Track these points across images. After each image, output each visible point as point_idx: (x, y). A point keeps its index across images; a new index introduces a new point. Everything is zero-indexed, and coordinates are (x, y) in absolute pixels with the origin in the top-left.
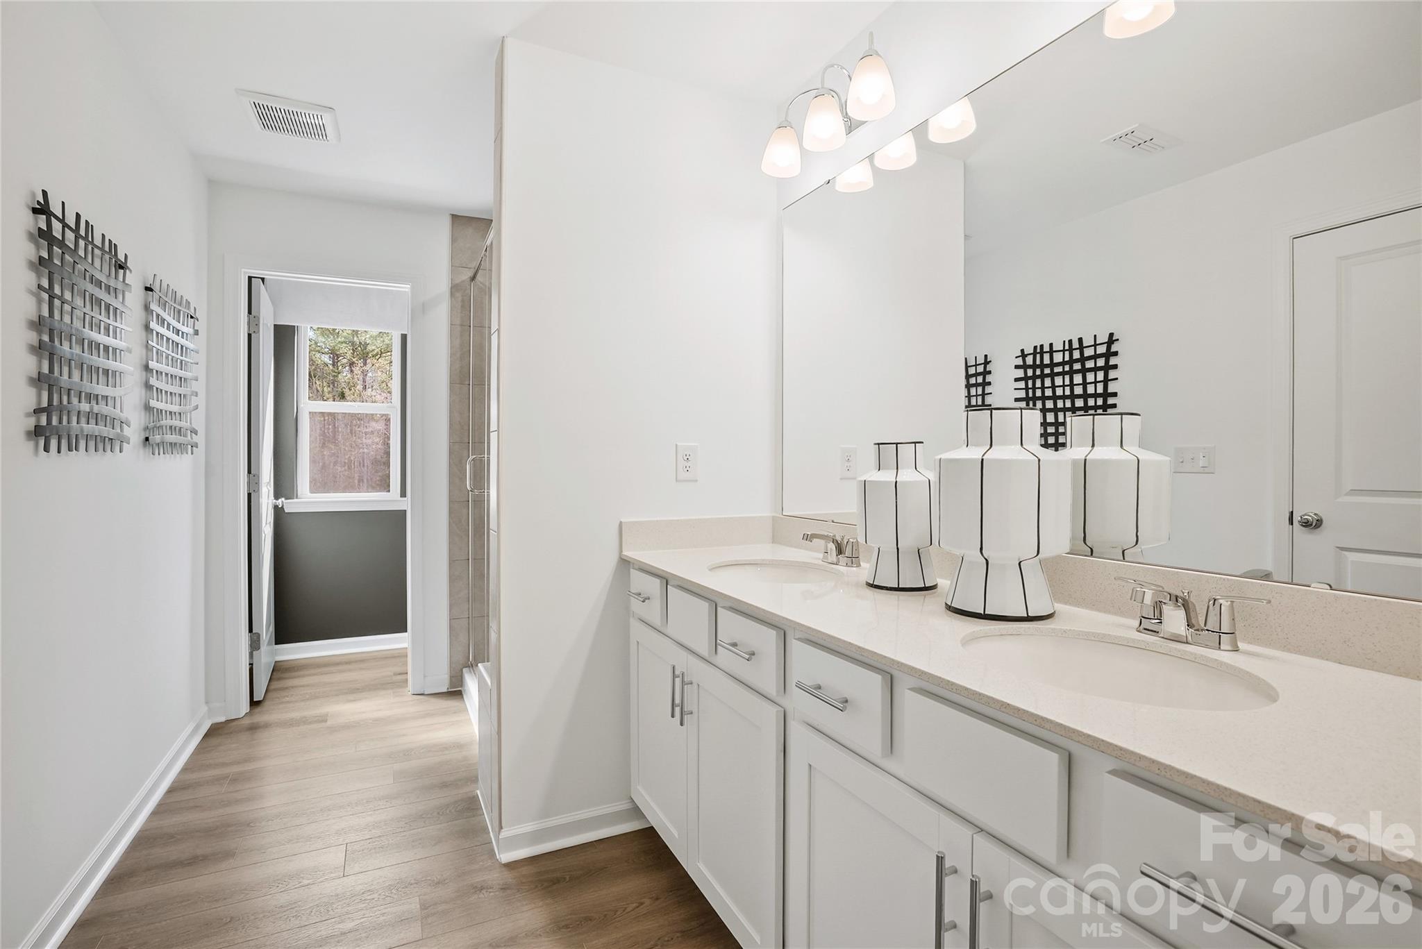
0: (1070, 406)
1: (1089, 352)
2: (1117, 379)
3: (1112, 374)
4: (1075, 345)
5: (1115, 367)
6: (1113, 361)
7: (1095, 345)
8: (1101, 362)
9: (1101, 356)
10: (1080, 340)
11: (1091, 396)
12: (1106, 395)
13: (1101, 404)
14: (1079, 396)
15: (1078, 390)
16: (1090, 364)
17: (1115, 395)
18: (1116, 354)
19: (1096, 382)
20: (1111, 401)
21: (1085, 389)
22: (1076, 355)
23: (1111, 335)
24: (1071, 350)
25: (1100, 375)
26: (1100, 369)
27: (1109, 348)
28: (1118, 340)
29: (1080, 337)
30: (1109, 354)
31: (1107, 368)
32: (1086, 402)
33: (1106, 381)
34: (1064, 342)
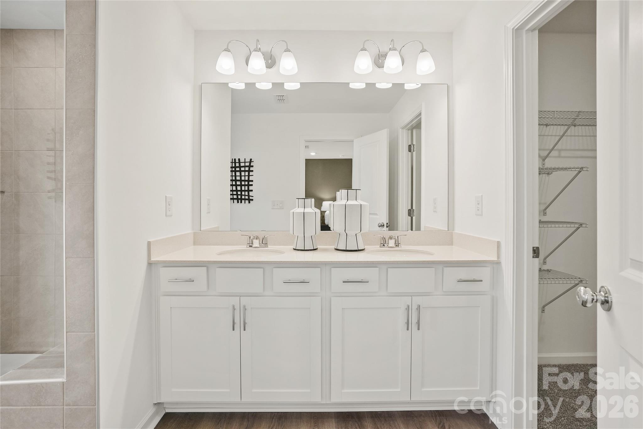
0: (235, 184)
1: (242, 164)
2: (253, 175)
3: (251, 174)
4: (237, 161)
5: (252, 171)
6: (251, 169)
7: (245, 162)
8: (247, 169)
9: (247, 166)
10: (239, 159)
11: (243, 181)
12: (249, 181)
13: (247, 184)
14: (238, 180)
15: (238, 178)
16: (243, 169)
17: (252, 181)
18: (252, 166)
19: (245, 176)
20: (250, 183)
21: (241, 178)
22: (237, 165)
23: (251, 159)
24: (235, 163)
25: (247, 174)
26: (247, 171)
27: (250, 164)
28: (253, 162)
29: (239, 158)
30: (250, 166)
31: (249, 171)
32: (241, 183)
33: (249, 176)
34: (232, 159)
